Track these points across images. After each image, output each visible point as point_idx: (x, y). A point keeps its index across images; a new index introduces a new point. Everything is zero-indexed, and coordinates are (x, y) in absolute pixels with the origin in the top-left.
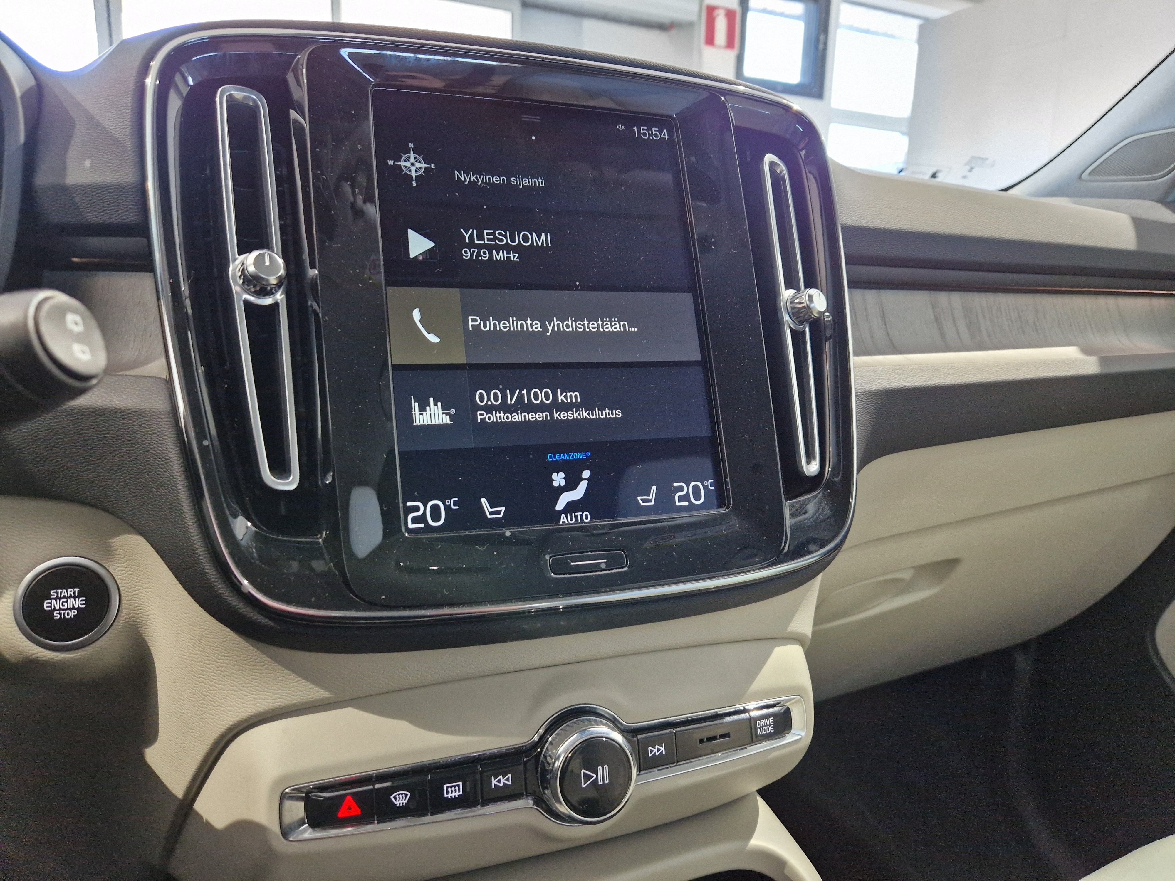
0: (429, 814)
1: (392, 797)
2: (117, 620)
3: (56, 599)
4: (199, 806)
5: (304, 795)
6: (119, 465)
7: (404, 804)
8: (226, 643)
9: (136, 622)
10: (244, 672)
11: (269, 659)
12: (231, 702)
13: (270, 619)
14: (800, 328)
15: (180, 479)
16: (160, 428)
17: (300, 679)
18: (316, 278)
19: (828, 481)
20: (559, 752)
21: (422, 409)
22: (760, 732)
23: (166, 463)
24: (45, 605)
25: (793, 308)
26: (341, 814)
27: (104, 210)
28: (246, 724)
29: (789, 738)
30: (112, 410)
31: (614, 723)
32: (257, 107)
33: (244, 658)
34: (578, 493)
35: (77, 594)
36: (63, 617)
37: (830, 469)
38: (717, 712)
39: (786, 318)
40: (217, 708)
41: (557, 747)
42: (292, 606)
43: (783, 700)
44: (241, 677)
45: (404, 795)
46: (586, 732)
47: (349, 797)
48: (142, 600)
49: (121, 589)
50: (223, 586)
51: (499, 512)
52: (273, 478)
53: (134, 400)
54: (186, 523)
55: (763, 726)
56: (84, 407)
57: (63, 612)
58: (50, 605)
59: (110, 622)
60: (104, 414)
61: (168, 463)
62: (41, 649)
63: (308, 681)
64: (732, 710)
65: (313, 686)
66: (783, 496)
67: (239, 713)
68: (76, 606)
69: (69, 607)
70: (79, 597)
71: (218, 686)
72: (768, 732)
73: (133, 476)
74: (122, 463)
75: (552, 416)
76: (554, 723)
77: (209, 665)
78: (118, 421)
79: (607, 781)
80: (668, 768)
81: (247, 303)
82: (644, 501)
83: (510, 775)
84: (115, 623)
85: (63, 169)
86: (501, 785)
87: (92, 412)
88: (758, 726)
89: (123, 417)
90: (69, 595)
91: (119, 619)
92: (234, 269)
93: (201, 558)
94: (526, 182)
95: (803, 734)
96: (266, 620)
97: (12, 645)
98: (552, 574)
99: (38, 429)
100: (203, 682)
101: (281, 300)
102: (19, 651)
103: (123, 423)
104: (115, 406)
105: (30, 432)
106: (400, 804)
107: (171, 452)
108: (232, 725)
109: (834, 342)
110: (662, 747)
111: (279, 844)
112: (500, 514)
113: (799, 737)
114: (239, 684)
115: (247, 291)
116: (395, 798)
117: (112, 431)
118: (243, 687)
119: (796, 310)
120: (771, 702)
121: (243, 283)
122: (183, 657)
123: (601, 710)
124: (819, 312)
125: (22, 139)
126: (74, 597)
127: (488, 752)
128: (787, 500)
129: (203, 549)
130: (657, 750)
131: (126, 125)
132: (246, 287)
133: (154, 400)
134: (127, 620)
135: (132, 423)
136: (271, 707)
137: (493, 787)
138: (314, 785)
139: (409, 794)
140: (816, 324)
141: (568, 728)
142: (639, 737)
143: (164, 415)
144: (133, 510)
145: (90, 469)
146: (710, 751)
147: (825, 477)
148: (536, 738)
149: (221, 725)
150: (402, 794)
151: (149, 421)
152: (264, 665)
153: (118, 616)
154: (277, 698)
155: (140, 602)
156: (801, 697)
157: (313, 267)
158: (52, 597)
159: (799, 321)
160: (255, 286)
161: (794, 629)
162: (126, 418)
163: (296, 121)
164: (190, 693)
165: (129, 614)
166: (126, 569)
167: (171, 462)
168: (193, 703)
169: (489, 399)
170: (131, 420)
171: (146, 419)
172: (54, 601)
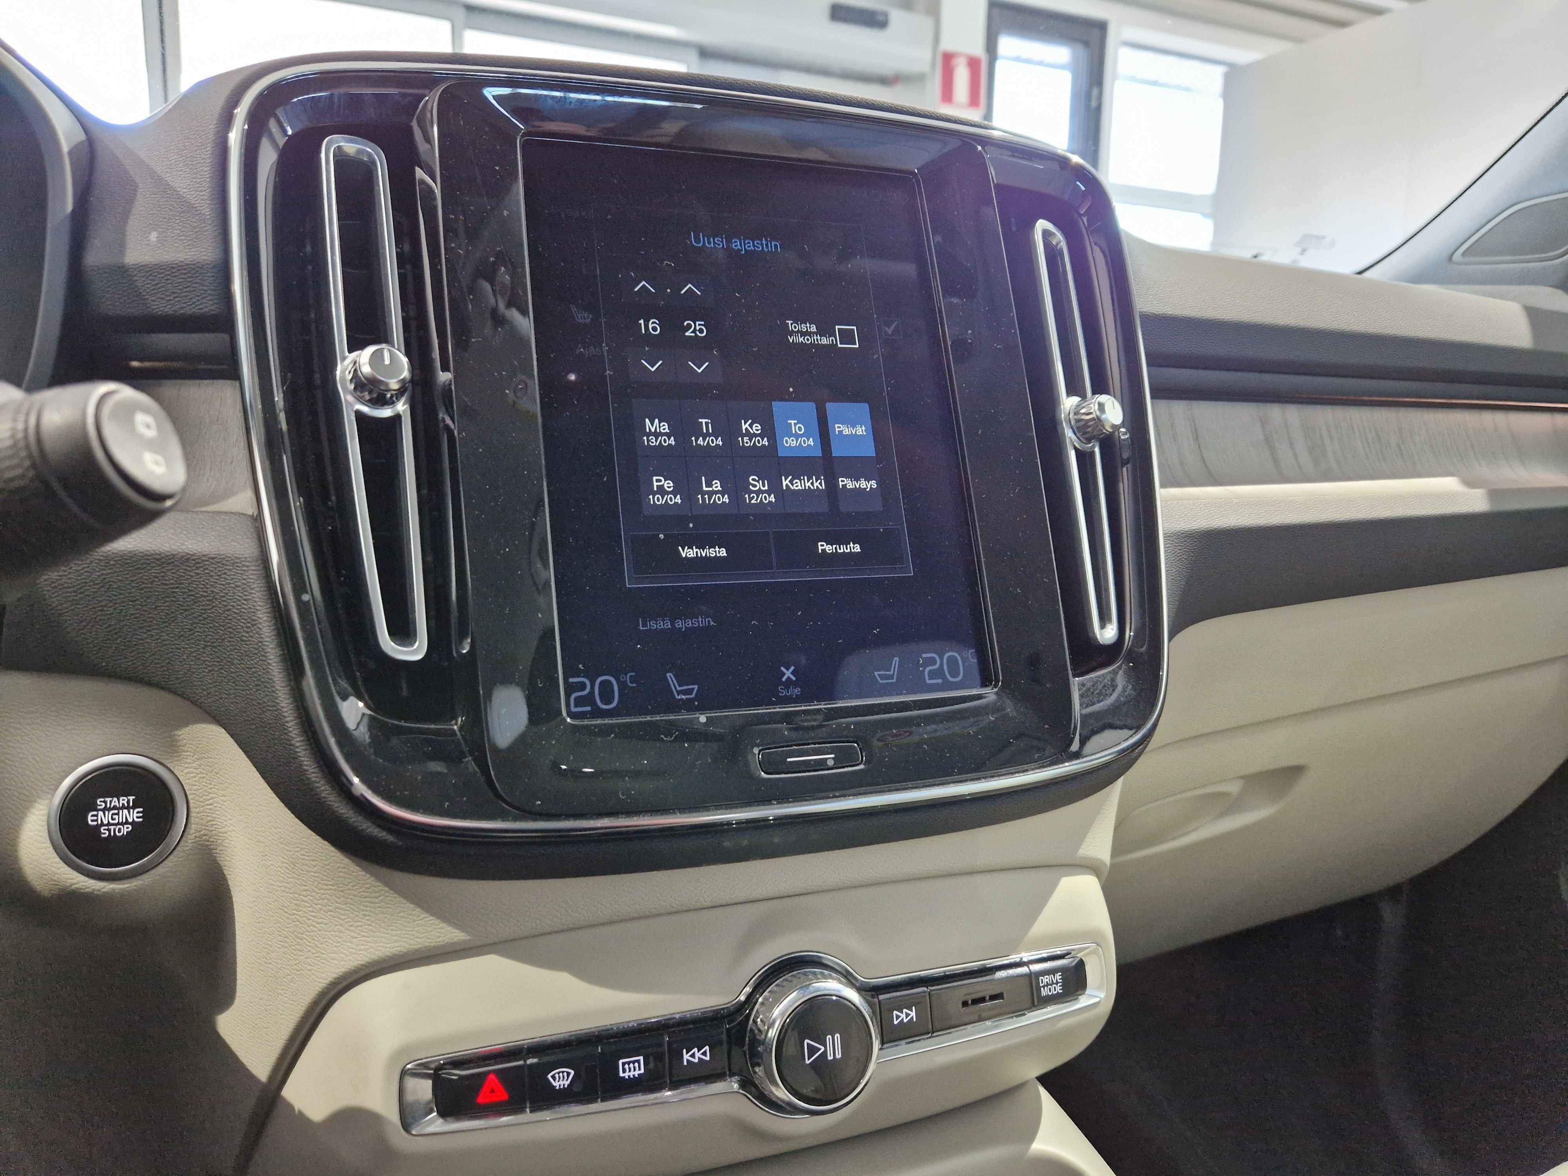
0: (599, 1100)
1: (549, 1076)
2: (184, 839)
3: (103, 810)
4: (289, 1092)
5: (432, 1072)
6: (191, 630)
7: (566, 1086)
8: (328, 867)
9: (209, 841)
10: (352, 906)
11: (386, 888)
12: (336, 947)
13: (390, 831)
14: (1088, 448)
15: (271, 646)
16: (245, 579)
17: (427, 915)
18: (450, 384)
19: (1130, 651)
20: (774, 1016)
22: (1044, 992)
23: (253, 625)
24: (90, 818)
25: (1078, 421)
26: (480, 1100)
27: (175, 298)
28: (355, 977)
29: (1084, 1001)
30: (183, 557)
31: (848, 978)
32: (374, 163)
33: (353, 886)
35: (131, 804)
36: (112, 834)
37: (1132, 634)
38: (985, 965)
39: (1069, 433)
40: (316, 955)
41: (771, 1009)
42: (419, 814)
43: (1074, 950)
44: (347, 912)
45: (565, 1074)
46: (811, 988)
47: (492, 1076)
48: (217, 812)
49: (190, 797)
50: (327, 787)
52: (393, 644)
53: (212, 543)
54: (278, 703)
55: (1047, 985)
56: (146, 553)
57: (112, 828)
58: (95, 818)
59: (174, 842)
60: (173, 562)
61: (255, 625)
62: (83, 878)
63: (438, 918)
64: (1005, 962)
65: (444, 925)
66: (1070, 672)
67: (346, 961)
68: (130, 820)
69: (120, 821)
70: (134, 808)
71: (317, 925)
72: (1054, 993)
73: (209, 644)
74: (195, 627)
76: (768, 976)
77: (306, 896)
78: (191, 571)
80: (919, 1040)
81: (359, 416)
83: (707, 1048)
84: (182, 843)
85: (121, 246)
86: (696, 1060)
87: (158, 560)
88: (1041, 985)
89: (198, 565)
90: (121, 805)
91: (187, 838)
92: (343, 372)
93: (297, 750)
95: (1102, 995)
96: (384, 834)
97: (46, 873)
98: (763, 773)
99: (86, 583)
100: (298, 921)
101: (404, 411)
102: (55, 881)
103: (198, 574)
104: (186, 551)
105: (74, 586)
106: (560, 1085)
107: (260, 611)
108: (335, 979)
109: (1134, 466)
110: (912, 1011)
111: (399, 1139)
112: (691, 694)
113: (1096, 1000)
114: (347, 923)
115: (360, 400)
116: (553, 1077)
117: (183, 584)
118: (351, 926)
119: (1083, 423)
120: (1058, 951)
121: (355, 388)
122: (271, 887)
123: (828, 959)
124: (1114, 427)
125: (69, 207)
126: (128, 808)
127: (677, 1016)
128: (1075, 676)
129: (301, 738)
130: (906, 1016)
131: (204, 187)
132: (359, 393)
133: (238, 543)
134: (197, 839)
135: (208, 573)
136: (389, 954)
137: (685, 1063)
138: (446, 1059)
139: (572, 1072)
140: (1108, 442)
141: (785, 983)
142: (881, 997)
143: (251, 562)
144: (208, 689)
145: (152, 636)
146: (976, 1018)
147: (1126, 644)
148: (742, 998)
149: (322, 978)
150: (563, 1072)
151: (230, 570)
152: (379, 897)
153: (186, 834)
154: (396, 941)
155: (214, 815)
156: (1098, 945)
157: (445, 368)
158: (99, 807)
159: (1086, 439)
160: (370, 392)
161: (1087, 853)
162: (201, 567)
163: (422, 182)
164: (280, 936)
165: (200, 831)
166: (197, 771)
167: (260, 623)
168: (283, 950)
170: (207, 569)
171: (227, 567)
172: (101, 813)
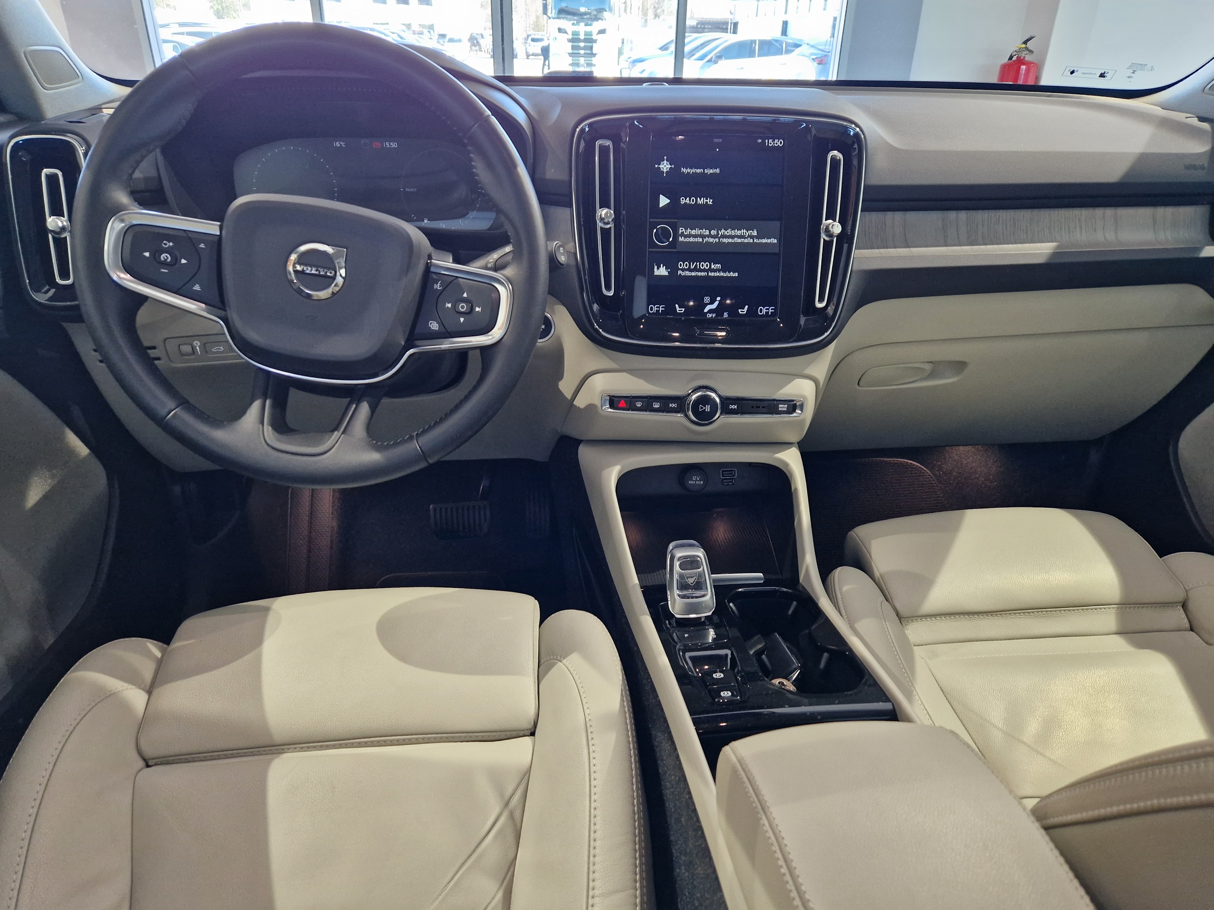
1: (637, 404)
7: (640, 407)
21: (658, 268)
34: (714, 306)
51: (682, 310)
75: (708, 274)
79: (709, 411)
82: (741, 311)
83: (676, 404)
86: (673, 407)
94: (711, 171)
110: (734, 406)
130: (731, 407)
137: (670, 407)
139: (642, 404)
150: (640, 403)
169: (684, 266)
